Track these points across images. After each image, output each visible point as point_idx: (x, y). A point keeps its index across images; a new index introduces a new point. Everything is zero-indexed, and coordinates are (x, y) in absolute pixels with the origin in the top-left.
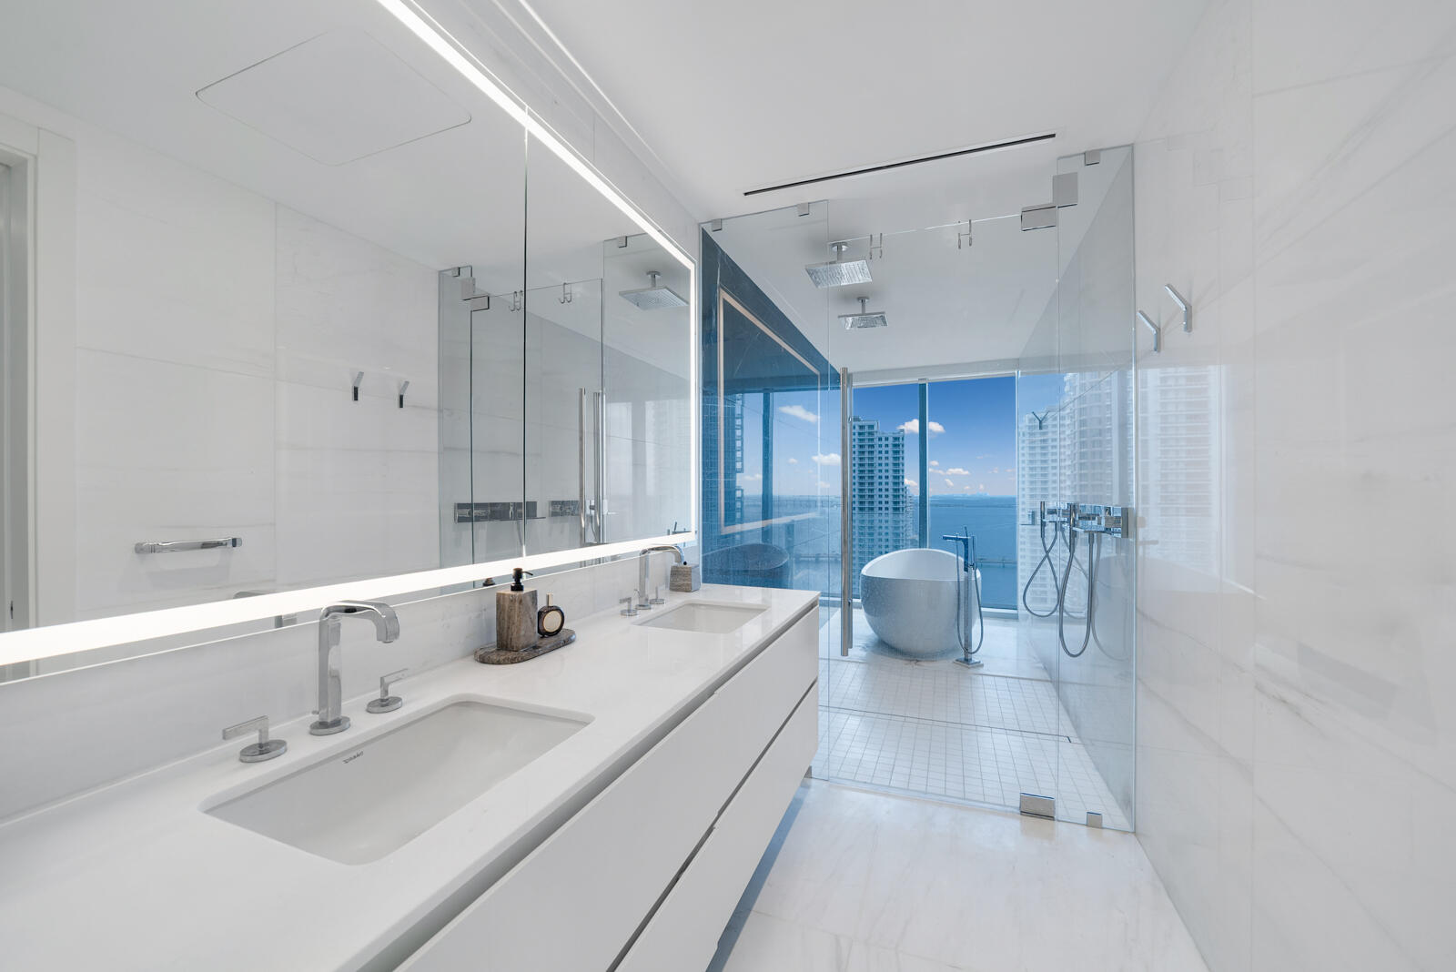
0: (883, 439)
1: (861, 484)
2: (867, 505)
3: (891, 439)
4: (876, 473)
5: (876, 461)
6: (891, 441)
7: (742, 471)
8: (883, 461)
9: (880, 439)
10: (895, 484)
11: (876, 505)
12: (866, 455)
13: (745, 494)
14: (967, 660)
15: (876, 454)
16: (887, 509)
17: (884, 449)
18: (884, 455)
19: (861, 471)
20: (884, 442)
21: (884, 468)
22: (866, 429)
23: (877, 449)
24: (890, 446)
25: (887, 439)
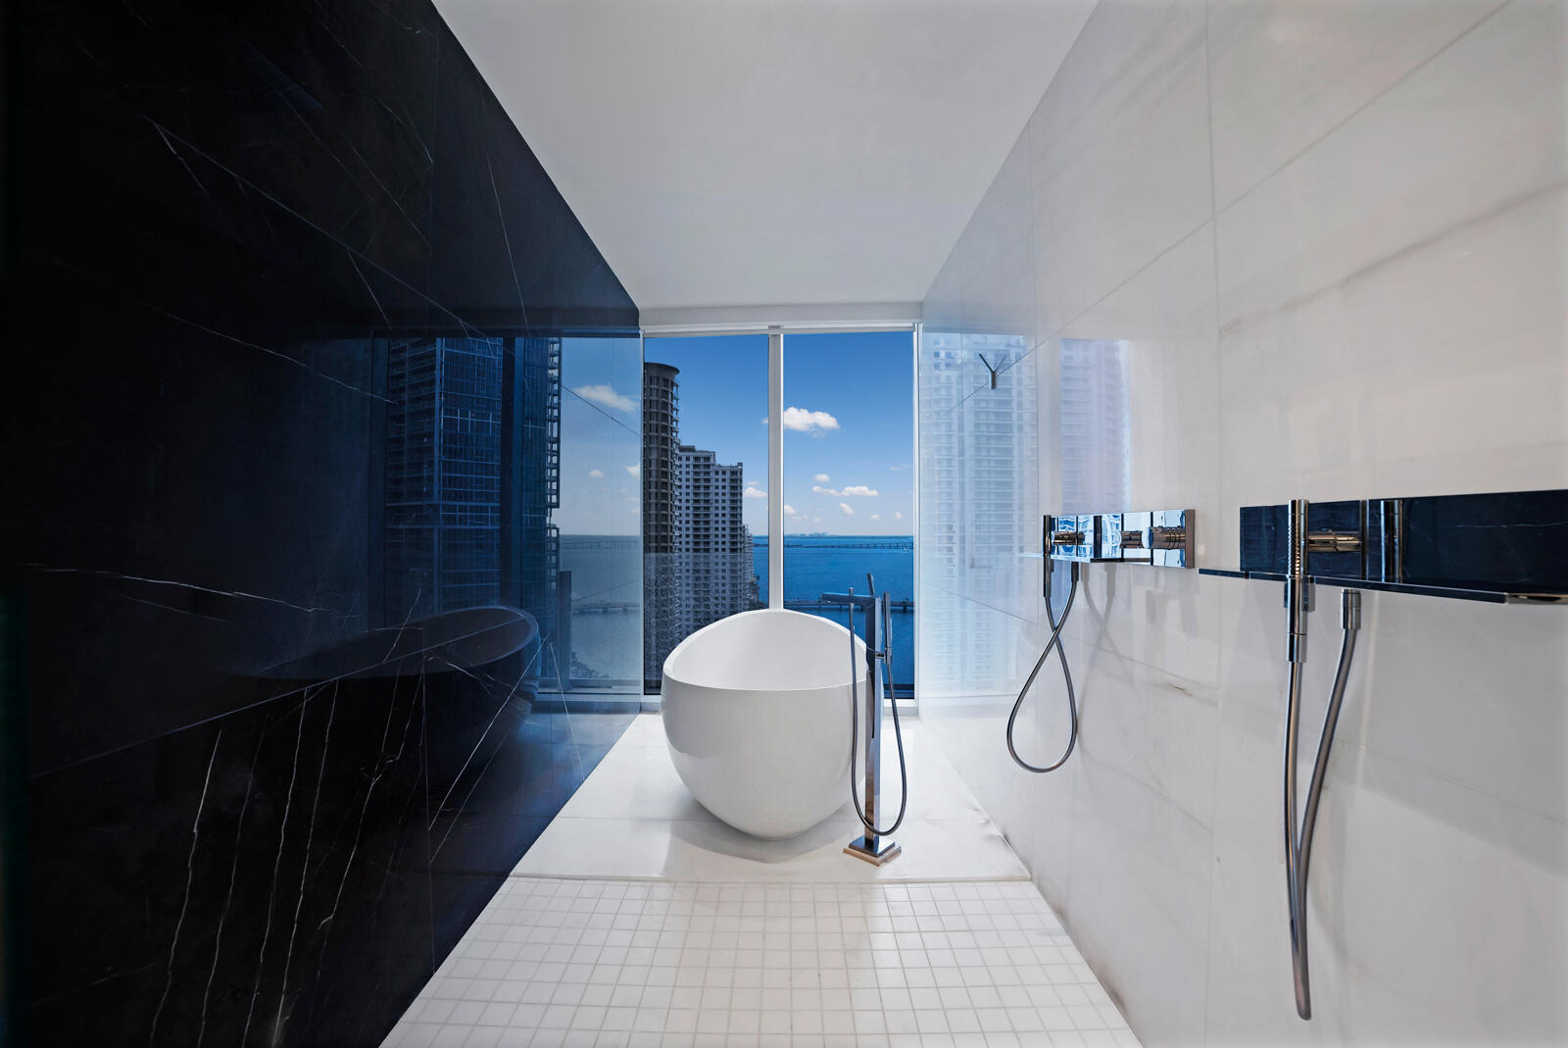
0: (720, 473)
1: (696, 522)
2: (702, 546)
3: (728, 474)
4: (713, 511)
5: (712, 497)
6: (728, 476)
7: (557, 505)
8: (720, 498)
9: (717, 473)
10: (732, 522)
11: (712, 546)
12: (702, 490)
13: (561, 533)
14: (870, 845)
15: (712, 490)
16: (724, 550)
17: (720, 484)
18: (720, 491)
19: (696, 508)
20: (720, 477)
21: (720, 505)
22: (702, 462)
23: (713, 483)
24: (728, 481)
25: (724, 473)
